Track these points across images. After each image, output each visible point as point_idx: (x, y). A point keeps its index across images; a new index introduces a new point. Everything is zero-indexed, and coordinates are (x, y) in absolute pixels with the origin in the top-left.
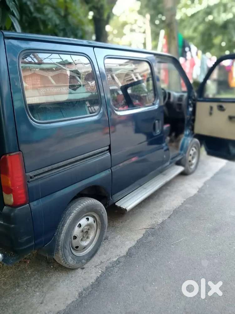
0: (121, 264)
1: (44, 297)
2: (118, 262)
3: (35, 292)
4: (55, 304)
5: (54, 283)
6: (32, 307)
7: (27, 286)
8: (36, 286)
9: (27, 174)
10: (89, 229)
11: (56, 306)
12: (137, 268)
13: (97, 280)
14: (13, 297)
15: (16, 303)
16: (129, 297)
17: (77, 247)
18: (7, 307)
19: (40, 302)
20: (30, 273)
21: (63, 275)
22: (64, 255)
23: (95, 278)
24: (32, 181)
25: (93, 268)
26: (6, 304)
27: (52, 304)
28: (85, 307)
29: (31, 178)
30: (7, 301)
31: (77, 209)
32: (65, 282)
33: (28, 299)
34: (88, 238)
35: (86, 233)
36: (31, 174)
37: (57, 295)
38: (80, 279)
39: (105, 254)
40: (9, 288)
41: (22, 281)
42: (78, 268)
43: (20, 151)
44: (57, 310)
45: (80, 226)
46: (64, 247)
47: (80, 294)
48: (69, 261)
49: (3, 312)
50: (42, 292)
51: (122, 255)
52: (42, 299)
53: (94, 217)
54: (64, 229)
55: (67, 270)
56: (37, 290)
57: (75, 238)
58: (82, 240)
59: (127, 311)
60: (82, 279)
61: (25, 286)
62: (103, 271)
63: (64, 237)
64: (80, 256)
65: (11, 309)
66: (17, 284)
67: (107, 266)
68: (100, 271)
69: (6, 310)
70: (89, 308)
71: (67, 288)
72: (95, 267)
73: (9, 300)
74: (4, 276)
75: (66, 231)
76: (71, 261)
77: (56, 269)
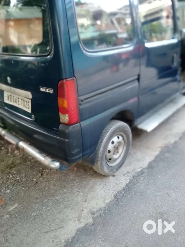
0: (145, 174)
1: (87, 197)
2: (142, 172)
3: (79, 192)
4: (96, 202)
5: (93, 186)
6: (79, 204)
7: (71, 187)
8: (79, 188)
9: (80, 98)
10: (119, 146)
11: (97, 204)
12: (160, 178)
13: (127, 185)
14: (62, 195)
15: (66, 200)
16: (157, 200)
17: (110, 159)
18: (59, 203)
19: (84, 200)
20: (72, 178)
21: (98, 180)
22: (102, 165)
23: (125, 184)
24: (83, 104)
25: (122, 176)
26: (57, 200)
27: (94, 202)
28: (121, 206)
29: (82, 101)
30: (58, 198)
31: (112, 129)
32: (101, 186)
33: (75, 197)
34: (118, 152)
35: (116, 149)
36: (82, 98)
37: (97, 196)
38: (113, 184)
39: (130, 165)
40: (58, 189)
41: (67, 183)
42: (110, 175)
43: (74, 77)
44: (99, 207)
45: (113, 143)
46: (102, 159)
47: (115, 196)
48: (105, 170)
49: (57, 206)
50: (84, 193)
51: (144, 167)
52: (85, 198)
53: (122, 136)
54: (102, 145)
55: (102, 177)
56: (80, 191)
57: (109, 152)
58: (114, 154)
59: (157, 211)
60: (114, 184)
61: (70, 187)
62: (130, 178)
63: (102, 151)
64: (112, 166)
65: (62, 204)
66: (63, 186)
67: (133, 175)
68: (128, 179)
69: (58, 205)
70: (125, 207)
71: (104, 190)
72: (124, 175)
73: (59, 198)
74: (53, 179)
75: (103, 146)
76: (106, 170)
77: (92, 176)
